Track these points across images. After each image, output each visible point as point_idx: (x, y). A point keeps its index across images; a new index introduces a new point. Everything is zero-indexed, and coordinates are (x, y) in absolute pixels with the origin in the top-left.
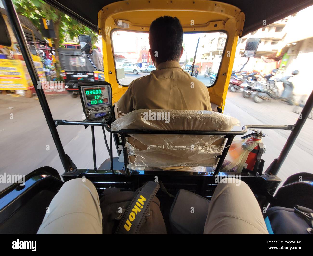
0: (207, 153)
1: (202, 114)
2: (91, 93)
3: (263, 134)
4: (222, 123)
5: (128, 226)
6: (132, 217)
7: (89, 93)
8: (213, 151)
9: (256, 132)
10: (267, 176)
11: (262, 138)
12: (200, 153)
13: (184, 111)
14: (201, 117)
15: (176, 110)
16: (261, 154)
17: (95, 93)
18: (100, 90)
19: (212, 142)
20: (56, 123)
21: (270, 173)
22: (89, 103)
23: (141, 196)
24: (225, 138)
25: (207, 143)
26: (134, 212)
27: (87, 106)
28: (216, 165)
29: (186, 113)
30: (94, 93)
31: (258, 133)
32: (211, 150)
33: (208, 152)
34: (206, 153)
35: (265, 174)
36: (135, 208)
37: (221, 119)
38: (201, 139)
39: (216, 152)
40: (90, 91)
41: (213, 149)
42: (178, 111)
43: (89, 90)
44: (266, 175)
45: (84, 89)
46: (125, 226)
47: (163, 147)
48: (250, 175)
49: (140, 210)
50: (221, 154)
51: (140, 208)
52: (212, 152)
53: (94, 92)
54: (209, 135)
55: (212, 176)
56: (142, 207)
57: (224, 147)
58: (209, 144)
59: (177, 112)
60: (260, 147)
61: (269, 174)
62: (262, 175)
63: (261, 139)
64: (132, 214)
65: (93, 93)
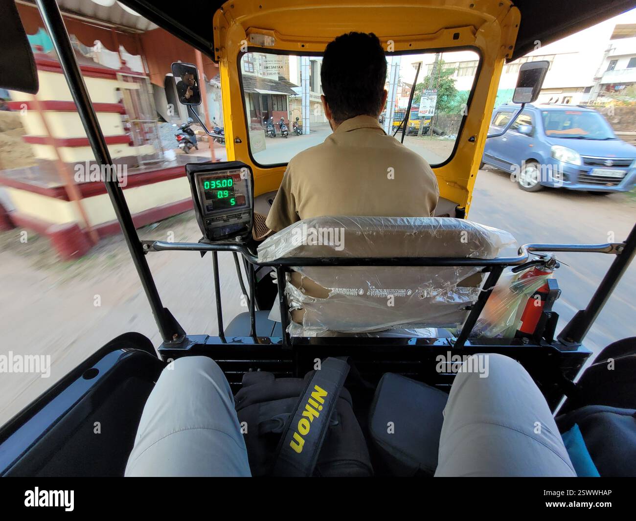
0: (448, 301)
1: (440, 225)
2: (213, 186)
3: (557, 262)
4: (480, 242)
5: (298, 443)
6: (304, 427)
7: (211, 186)
8: (459, 298)
9: (542, 257)
10: (562, 343)
11: (555, 269)
12: (433, 302)
13: (403, 220)
14: (438, 231)
15: (387, 217)
16: (551, 301)
17: (221, 185)
18: (231, 180)
19: (459, 280)
20: (145, 247)
21: (568, 338)
22: (209, 207)
23: (316, 387)
24: (484, 271)
25: (449, 283)
26: (307, 418)
27: (207, 212)
28: (462, 324)
29: (406, 223)
30: (219, 185)
31: (547, 261)
32: (455, 296)
33: (450, 301)
34: (446, 302)
35: (559, 341)
36: (308, 411)
37: (478, 234)
38: (437, 275)
39: (466, 299)
40: (212, 182)
41: (460, 295)
42: (390, 218)
43: (209, 179)
44: (559, 343)
45: (200, 177)
46: (293, 444)
47: (361, 292)
48: (526, 343)
49: (317, 414)
50: (474, 303)
51: (317, 410)
52: (457, 300)
53: (218, 183)
54: (452, 267)
55: (453, 346)
56: (321, 408)
57: (480, 289)
58: (452, 283)
59: (390, 221)
60: (551, 288)
61: (566, 340)
62: (552, 343)
63: (552, 272)
64: (303, 421)
65: (216, 185)
